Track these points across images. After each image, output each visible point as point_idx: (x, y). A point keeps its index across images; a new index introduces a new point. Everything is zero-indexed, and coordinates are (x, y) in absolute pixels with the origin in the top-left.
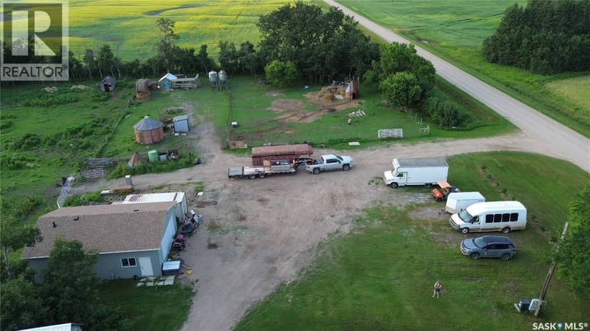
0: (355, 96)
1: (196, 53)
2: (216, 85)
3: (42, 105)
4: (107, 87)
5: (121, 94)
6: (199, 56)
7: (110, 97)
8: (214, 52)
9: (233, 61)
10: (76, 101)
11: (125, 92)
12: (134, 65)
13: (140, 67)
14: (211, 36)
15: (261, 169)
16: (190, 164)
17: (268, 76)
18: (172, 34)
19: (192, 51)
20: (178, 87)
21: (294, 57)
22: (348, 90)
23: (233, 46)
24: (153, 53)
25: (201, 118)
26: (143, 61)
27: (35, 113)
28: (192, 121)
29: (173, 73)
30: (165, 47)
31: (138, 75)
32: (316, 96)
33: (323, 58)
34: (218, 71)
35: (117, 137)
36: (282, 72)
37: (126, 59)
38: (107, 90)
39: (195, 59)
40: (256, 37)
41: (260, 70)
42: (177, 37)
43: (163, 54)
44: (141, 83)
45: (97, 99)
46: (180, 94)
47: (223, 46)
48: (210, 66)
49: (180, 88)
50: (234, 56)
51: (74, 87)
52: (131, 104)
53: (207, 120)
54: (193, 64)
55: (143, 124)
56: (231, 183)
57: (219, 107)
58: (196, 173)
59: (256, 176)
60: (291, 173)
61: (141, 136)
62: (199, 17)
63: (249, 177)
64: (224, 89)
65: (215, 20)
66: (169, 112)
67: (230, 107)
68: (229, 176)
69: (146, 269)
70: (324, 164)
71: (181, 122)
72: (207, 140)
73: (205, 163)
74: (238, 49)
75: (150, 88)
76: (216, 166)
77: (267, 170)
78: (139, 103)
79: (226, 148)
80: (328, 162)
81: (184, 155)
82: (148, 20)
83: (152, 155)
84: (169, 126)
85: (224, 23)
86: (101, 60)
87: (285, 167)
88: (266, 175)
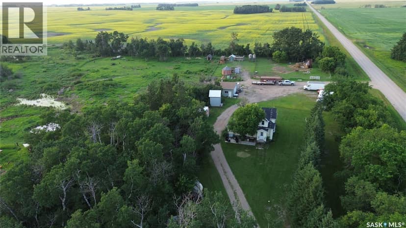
0: (309, 67)
1: (244, 47)
2: (252, 60)
4: (209, 58)
5: (214, 61)
6: (246, 48)
7: (210, 62)
8: (252, 47)
9: (260, 51)
11: (215, 60)
12: (219, 51)
13: (221, 52)
14: (252, 41)
17: (273, 57)
18: (236, 39)
19: (243, 46)
20: (236, 60)
21: (286, 50)
22: (307, 64)
23: (260, 45)
24: (227, 46)
25: (244, 70)
26: (223, 49)
27: (186, 65)
28: (241, 71)
29: (235, 55)
30: (233, 44)
31: (220, 55)
32: (291, 66)
33: (299, 51)
34: (253, 54)
36: (280, 56)
37: (217, 49)
38: (209, 60)
39: (244, 50)
40: (271, 41)
41: (270, 56)
42: (238, 40)
43: (231, 47)
44: (222, 57)
45: (206, 62)
46: (236, 63)
47: (256, 45)
48: (250, 52)
49: (236, 61)
50: (261, 49)
51: (197, 58)
52: (218, 65)
53: (246, 71)
54: (243, 52)
55: (225, 68)
56: (253, 85)
57: (251, 67)
58: (242, 83)
59: (261, 84)
60: (273, 85)
61: (224, 72)
62: (246, 31)
63: (258, 84)
64: (254, 61)
65: (253, 33)
66: (232, 68)
67: (256, 68)
68: (253, 84)
69: (230, 94)
70: (284, 82)
71: (237, 70)
72: (246, 76)
73: (245, 81)
74: (263, 46)
75: (225, 60)
76: (248, 82)
77: (265, 83)
78: (221, 65)
79: (252, 78)
80: (286, 82)
81: (238, 78)
82: (220, 32)
83: (228, 77)
84: (232, 71)
85: (259, 34)
86: (207, 48)
87: (271, 82)
88: (264, 84)
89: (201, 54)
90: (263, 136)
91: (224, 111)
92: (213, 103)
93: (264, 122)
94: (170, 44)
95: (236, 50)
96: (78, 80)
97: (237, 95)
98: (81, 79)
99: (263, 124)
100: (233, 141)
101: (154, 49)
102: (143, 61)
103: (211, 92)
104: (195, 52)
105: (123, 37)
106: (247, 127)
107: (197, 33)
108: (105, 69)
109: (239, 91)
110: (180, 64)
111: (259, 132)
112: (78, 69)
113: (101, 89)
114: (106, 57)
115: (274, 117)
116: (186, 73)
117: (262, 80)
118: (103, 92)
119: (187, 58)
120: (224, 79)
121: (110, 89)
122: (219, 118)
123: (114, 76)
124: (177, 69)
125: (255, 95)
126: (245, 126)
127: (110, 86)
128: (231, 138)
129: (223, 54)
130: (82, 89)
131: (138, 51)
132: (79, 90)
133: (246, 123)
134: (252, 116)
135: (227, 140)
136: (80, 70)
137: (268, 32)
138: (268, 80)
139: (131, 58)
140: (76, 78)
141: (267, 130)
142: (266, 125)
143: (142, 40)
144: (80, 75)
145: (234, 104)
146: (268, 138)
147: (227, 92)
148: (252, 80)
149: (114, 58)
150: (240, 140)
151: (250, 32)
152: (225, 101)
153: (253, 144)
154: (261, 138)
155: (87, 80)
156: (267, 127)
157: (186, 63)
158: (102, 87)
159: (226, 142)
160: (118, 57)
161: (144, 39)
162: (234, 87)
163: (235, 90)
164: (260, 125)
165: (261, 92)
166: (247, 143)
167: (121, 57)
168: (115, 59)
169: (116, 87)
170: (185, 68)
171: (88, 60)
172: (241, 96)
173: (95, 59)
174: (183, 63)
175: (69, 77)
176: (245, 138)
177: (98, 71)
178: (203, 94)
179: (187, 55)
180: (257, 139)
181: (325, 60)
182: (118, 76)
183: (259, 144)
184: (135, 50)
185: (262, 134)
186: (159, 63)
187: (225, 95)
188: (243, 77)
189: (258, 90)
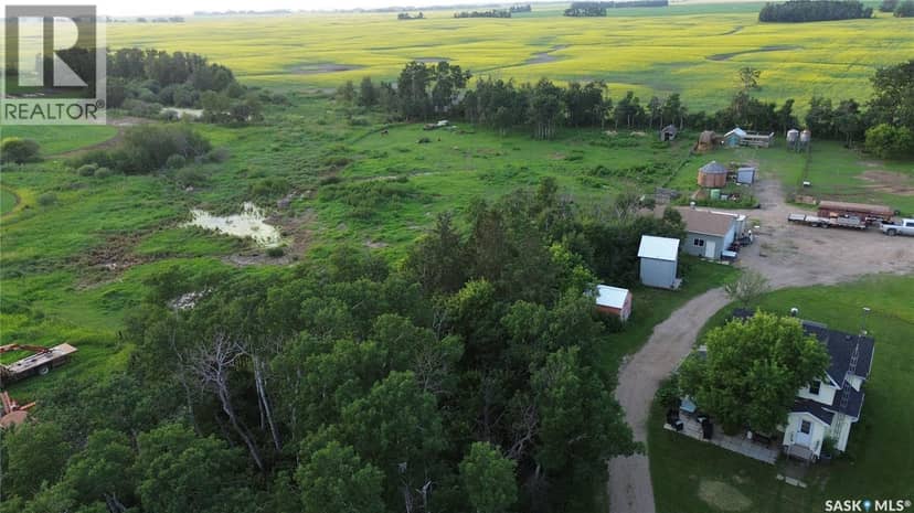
1: (776, 110)
2: (796, 146)
3: (606, 146)
4: (667, 135)
5: (681, 144)
6: (781, 112)
7: (669, 146)
8: (801, 108)
9: (824, 122)
10: (637, 145)
11: (686, 142)
12: (700, 116)
13: (706, 119)
14: (801, 91)
15: (826, 220)
16: (749, 206)
17: (868, 142)
18: (754, 86)
19: (773, 106)
20: (746, 144)
23: (829, 103)
24: (725, 104)
25: (767, 174)
26: (711, 113)
28: (757, 177)
29: (742, 128)
30: (741, 99)
31: (702, 128)
34: (800, 130)
35: (678, 178)
36: (890, 139)
37: (693, 110)
38: (667, 139)
39: (774, 116)
40: (864, 94)
41: (859, 136)
42: (759, 89)
43: (737, 106)
44: (706, 135)
45: (657, 146)
46: (746, 151)
47: (814, 103)
48: (792, 123)
49: (747, 146)
50: (828, 115)
51: (634, 133)
52: (692, 154)
53: (774, 177)
54: (769, 121)
55: (709, 167)
56: (790, 226)
57: (790, 168)
58: (755, 214)
59: (819, 225)
60: (858, 229)
61: (704, 179)
62: (788, 65)
63: (810, 224)
64: (802, 151)
65: (812, 70)
66: (731, 166)
67: (806, 170)
68: (790, 220)
69: (710, 251)
70: (902, 226)
71: (745, 175)
72: (770, 193)
73: (765, 209)
74: (835, 108)
75: (714, 141)
76: (777, 213)
77: (832, 221)
78: (700, 155)
79: (791, 201)
80: (908, 225)
81: (745, 198)
82: (714, 66)
83: (714, 193)
84: (730, 176)
85: (825, 74)
86: (666, 108)
87: (855, 221)
88: (830, 226)
89: (647, 124)
90: (809, 434)
91: (681, 305)
92: (647, 276)
94: (568, 96)
95: (750, 117)
96: (332, 175)
97: (733, 254)
98: (343, 173)
100: (692, 429)
101: (527, 106)
102: (496, 135)
103: (645, 239)
104: (631, 116)
105: (460, 77)
107: (652, 68)
108: (403, 151)
109: (740, 243)
110: (586, 147)
112: (343, 148)
113: (372, 201)
114: (416, 122)
116: (594, 173)
117: (824, 211)
118: (375, 210)
119: (609, 133)
120: (701, 198)
121: (392, 203)
122: (660, 329)
123: (415, 171)
124: (572, 159)
125: (795, 258)
127: (394, 196)
128: (690, 415)
129: (711, 124)
130: (332, 198)
131: (487, 109)
132: (324, 200)
135: (672, 422)
136: (348, 151)
137: (855, 69)
138: (843, 212)
139: (468, 127)
140: (331, 170)
143: (500, 84)
144: (343, 163)
145: (717, 285)
146: (828, 444)
147: (702, 243)
148: (791, 208)
149: (431, 125)
150: (718, 429)
151: (799, 68)
152: (691, 268)
153: (766, 456)
154: (802, 440)
155: (354, 175)
157: (602, 145)
158: (375, 198)
159: (667, 426)
160: (440, 123)
161: (506, 81)
162: (726, 230)
163: (729, 238)
165: (816, 250)
166: (744, 447)
167: (447, 125)
168: (433, 128)
169: (409, 199)
170: (597, 157)
171: (373, 128)
172: (748, 260)
173: (391, 127)
174: (592, 144)
175: (317, 167)
176: (734, 430)
177: (385, 155)
179: (610, 124)
180: (786, 442)
182: (425, 171)
183: (788, 459)
184: (479, 108)
185: (806, 428)
186: (534, 143)
187: (694, 250)
188: (759, 198)
189: (808, 242)
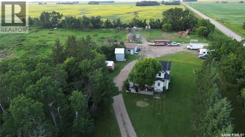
0: (189, 34)
4: (118, 29)
5: (122, 31)
6: (144, 22)
7: (119, 32)
10: (111, 32)
12: (125, 24)
13: (127, 25)
17: (163, 28)
18: (137, 16)
19: (142, 21)
20: (137, 30)
21: (171, 23)
22: (187, 32)
25: (142, 36)
28: (140, 37)
29: (136, 27)
32: (175, 34)
33: (181, 23)
35: (122, 39)
36: (167, 27)
39: (142, 24)
40: (161, 18)
43: (134, 21)
44: (127, 28)
45: (116, 32)
46: (137, 32)
47: (151, 20)
48: (146, 25)
49: (137, 31)
50: (154, 23)
53: (144, 37)
55: (129, 35)
56: (149, 46)
57: (148, 35)
58: (141, 45)
59: (155, 45)
60: (163, 46)
61: (128, 38)
62: (144, 14)
63: (153, 45)
64: (149, 31)
65: (149, 15)
66: (134, 35)
67: (151, 35)
69: (132, 52)
70: (172, 44)
71: (138, 36)
72: (144, 40)
73: (143, 43)
74: (155, 21)
75: (129, 30)
77: (158, 44)
78: (126, 33)
79: (149, 41)
80: (174, 43)
81: (138, 42)
82: (127, 15)
83: (131, 40)
84: (134, 37)
86: (117, 23)
87: (163, 44)
88: (158, 45)
89: (113, 27)
90: (160, 86)
91: (127, 64)
92: (118, 58)
93: (160, 73)
94: (91, 20)
95: (137, 24)
96: (20, 43)
97: (137, 53)
98: (23, 43)
99: (160, 75)
100: (133, 91)
101: (80, 23)
102: (72, 31)
103: (116, 49)
104: (108, 25)
105: (59, 15)
106: (146, 78)
108: (44, 36)
109: (139, 50)
110: (98, 33)
111: (157, 82)
112: (23, 36)
113: (34, 49)
114: (48, 29)
115: (169, 70)
116: (101, 38)
117: (156, 42)
118: (36, 51)
119: (103, 29)
120: (128, 42)
121: (41, 49)
122: (122, 70)
123: (48, 41)
124: (95, 36)
125: (151, 53)
126: (144, 77)
127: (42, 47)
128: (132, 88)
129: (128, 26)
130: (20, 49)
131: (69, 24)
132: (18, 50)
133: (145, 75)
134: (151, 69)
136: (25, 37)
137: (157, 15)
138: (160, 42)
139: (64, 30)
140: (19, 42)
141: (163, 81)
142: (162, 76)
145: (134, 59)
146: (164, 88)
147: (130, 51)
148: (148, 43)
149: (52, 29)
150: (139, 90)
151: (146, 15)
152: (128, 57)
153: (151, 93)
154: (158, 88)
155: (27, 43)
156: (163, 78)
157: (102, 32)
158: (35, 48)
159: (127, 91)
160: (55, 29)
162: (135, 47)
163: (136, 49)
164: (158, 76)
165: (155, 50)
166: (146, 92)
167: (57, 29)
168: (53, 30)
169: (47, 48)
170: (101, 35)
171: (33, 30)
172: (140, 53)
174: (100, 32)
175: (14, 42)
176: (143, 88)
177: (38, 37)
178: (110, 52)
179: (103, 27)
180: (155, 89)
181: (201, 29)
182: (51, 40)
183: (156, 93)
184: (66, 24)
185: (159, 85)
186: (83, 32)
187: (128, 53)
188: (141, 41)
189: (153, 49)
